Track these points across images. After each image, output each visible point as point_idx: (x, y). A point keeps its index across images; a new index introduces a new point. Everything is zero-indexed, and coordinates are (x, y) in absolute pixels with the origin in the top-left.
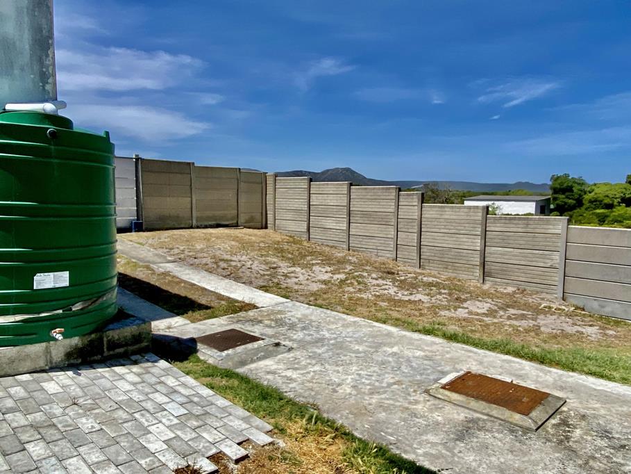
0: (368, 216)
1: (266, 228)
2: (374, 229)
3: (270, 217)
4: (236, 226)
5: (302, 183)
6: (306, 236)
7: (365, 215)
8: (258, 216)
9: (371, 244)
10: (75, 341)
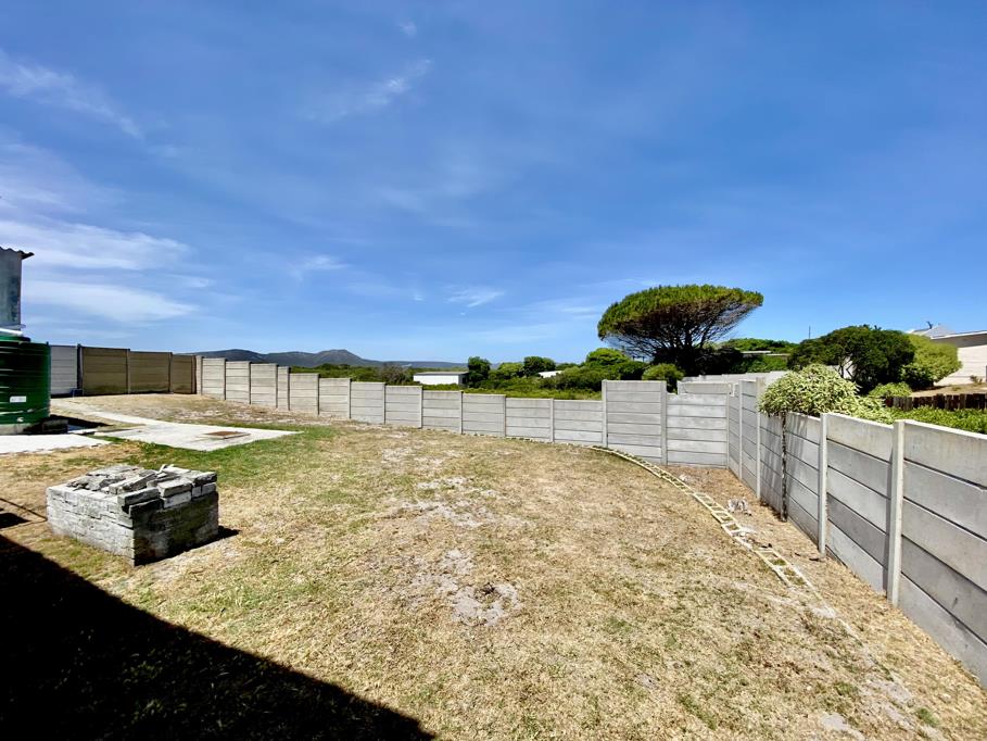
0: (262, 382)
1: (195, 393)
2: (265, 390)
3: (199, 386)
4: (168, 392)
5: (220, 362)
6: (223, 397)
7: (258, 381)
8: (189, 386)
9: (263, 399)
10: (28, 424)
